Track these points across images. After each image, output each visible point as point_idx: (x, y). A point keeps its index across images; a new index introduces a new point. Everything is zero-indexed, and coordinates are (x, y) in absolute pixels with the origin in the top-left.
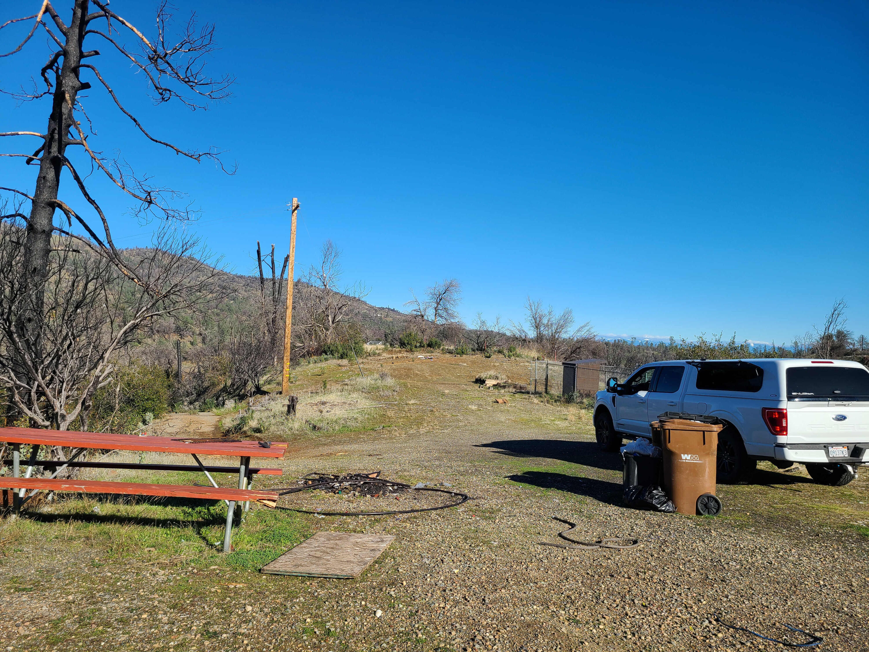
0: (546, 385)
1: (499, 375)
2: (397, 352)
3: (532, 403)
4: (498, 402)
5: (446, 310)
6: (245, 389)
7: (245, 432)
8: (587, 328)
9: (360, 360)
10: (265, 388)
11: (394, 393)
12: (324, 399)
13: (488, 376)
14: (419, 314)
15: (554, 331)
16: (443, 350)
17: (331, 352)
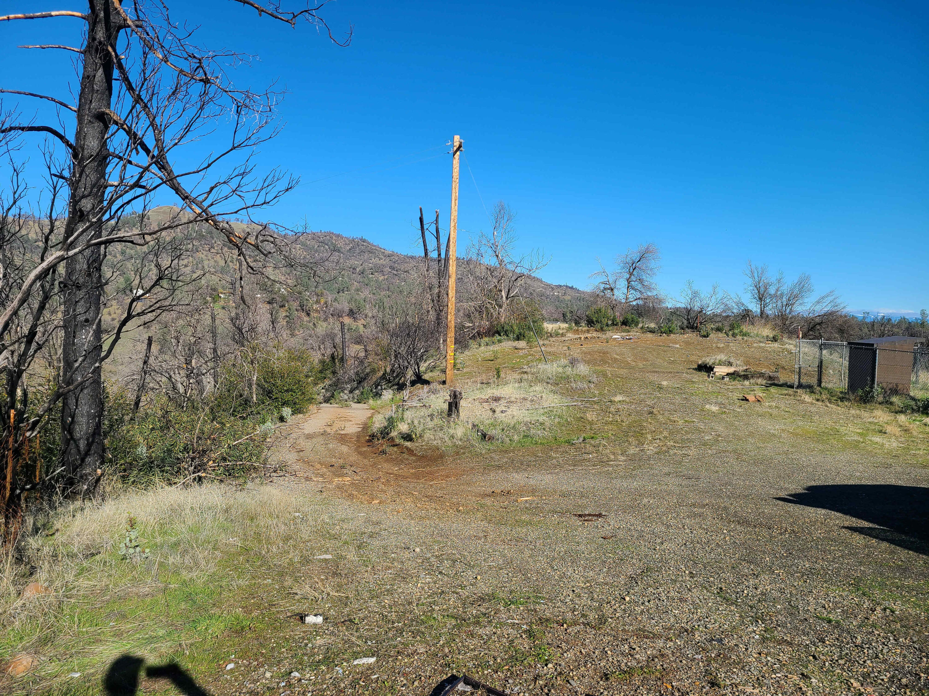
0: (820, 375)
1: (732, 361)
2: (583, 332)
3: (803, 402)
4: (747, 400)
5: (641, 281)
6: (405, 377)
7: (392, 439)
8: (830, 298)
9: (541, 342)
10: (426, 377)
11: (590, 385)
12: (497, 392)
13: (717, 361)
14: (608, 286)
15: (785, 303)
16: (642, 328)
17: (505, 332)
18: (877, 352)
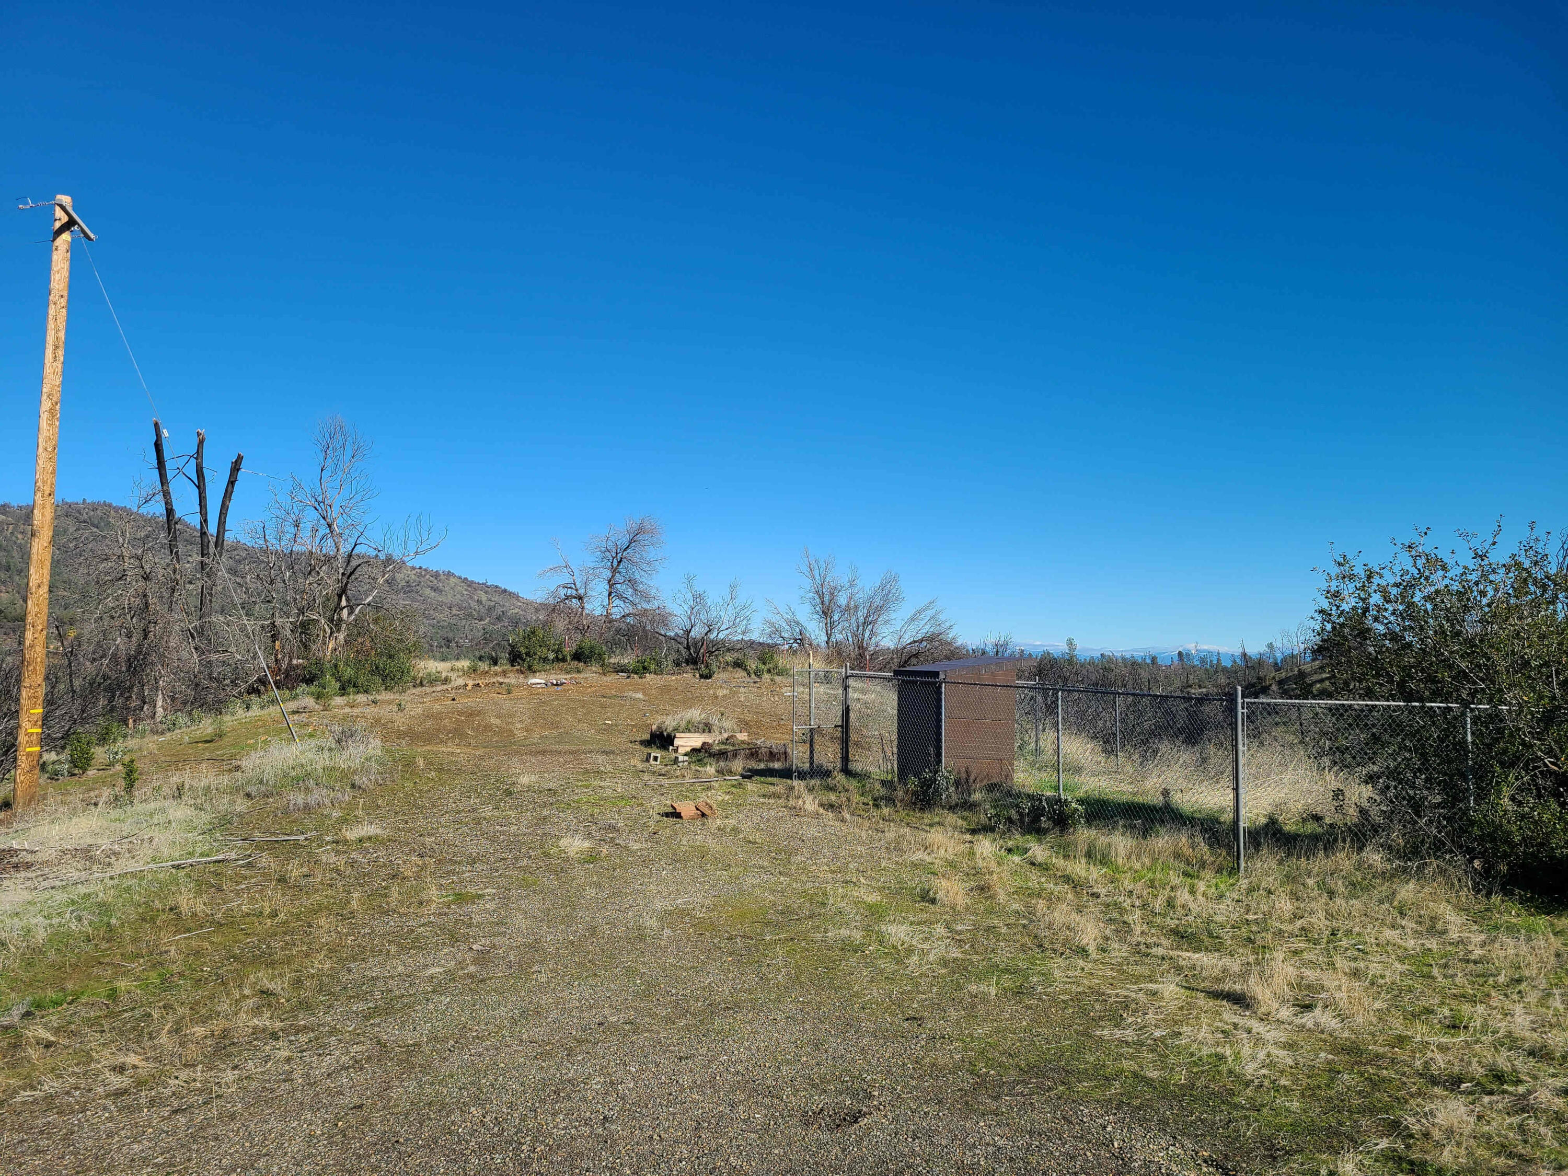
0: (845, 742)
1: (714, 720)
4: (678, 815)
5: (632, 582)
8: (930, 613)
13: (684, 723)
14: (574, 593)
15: (861, 620)
16: (604, 665)
18: (943, 690)
